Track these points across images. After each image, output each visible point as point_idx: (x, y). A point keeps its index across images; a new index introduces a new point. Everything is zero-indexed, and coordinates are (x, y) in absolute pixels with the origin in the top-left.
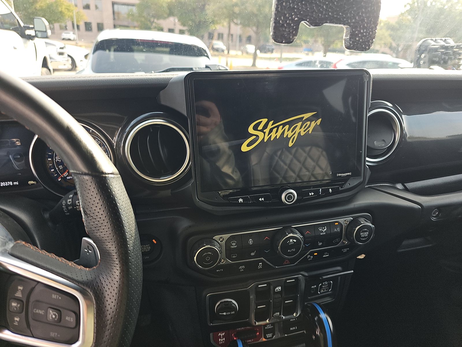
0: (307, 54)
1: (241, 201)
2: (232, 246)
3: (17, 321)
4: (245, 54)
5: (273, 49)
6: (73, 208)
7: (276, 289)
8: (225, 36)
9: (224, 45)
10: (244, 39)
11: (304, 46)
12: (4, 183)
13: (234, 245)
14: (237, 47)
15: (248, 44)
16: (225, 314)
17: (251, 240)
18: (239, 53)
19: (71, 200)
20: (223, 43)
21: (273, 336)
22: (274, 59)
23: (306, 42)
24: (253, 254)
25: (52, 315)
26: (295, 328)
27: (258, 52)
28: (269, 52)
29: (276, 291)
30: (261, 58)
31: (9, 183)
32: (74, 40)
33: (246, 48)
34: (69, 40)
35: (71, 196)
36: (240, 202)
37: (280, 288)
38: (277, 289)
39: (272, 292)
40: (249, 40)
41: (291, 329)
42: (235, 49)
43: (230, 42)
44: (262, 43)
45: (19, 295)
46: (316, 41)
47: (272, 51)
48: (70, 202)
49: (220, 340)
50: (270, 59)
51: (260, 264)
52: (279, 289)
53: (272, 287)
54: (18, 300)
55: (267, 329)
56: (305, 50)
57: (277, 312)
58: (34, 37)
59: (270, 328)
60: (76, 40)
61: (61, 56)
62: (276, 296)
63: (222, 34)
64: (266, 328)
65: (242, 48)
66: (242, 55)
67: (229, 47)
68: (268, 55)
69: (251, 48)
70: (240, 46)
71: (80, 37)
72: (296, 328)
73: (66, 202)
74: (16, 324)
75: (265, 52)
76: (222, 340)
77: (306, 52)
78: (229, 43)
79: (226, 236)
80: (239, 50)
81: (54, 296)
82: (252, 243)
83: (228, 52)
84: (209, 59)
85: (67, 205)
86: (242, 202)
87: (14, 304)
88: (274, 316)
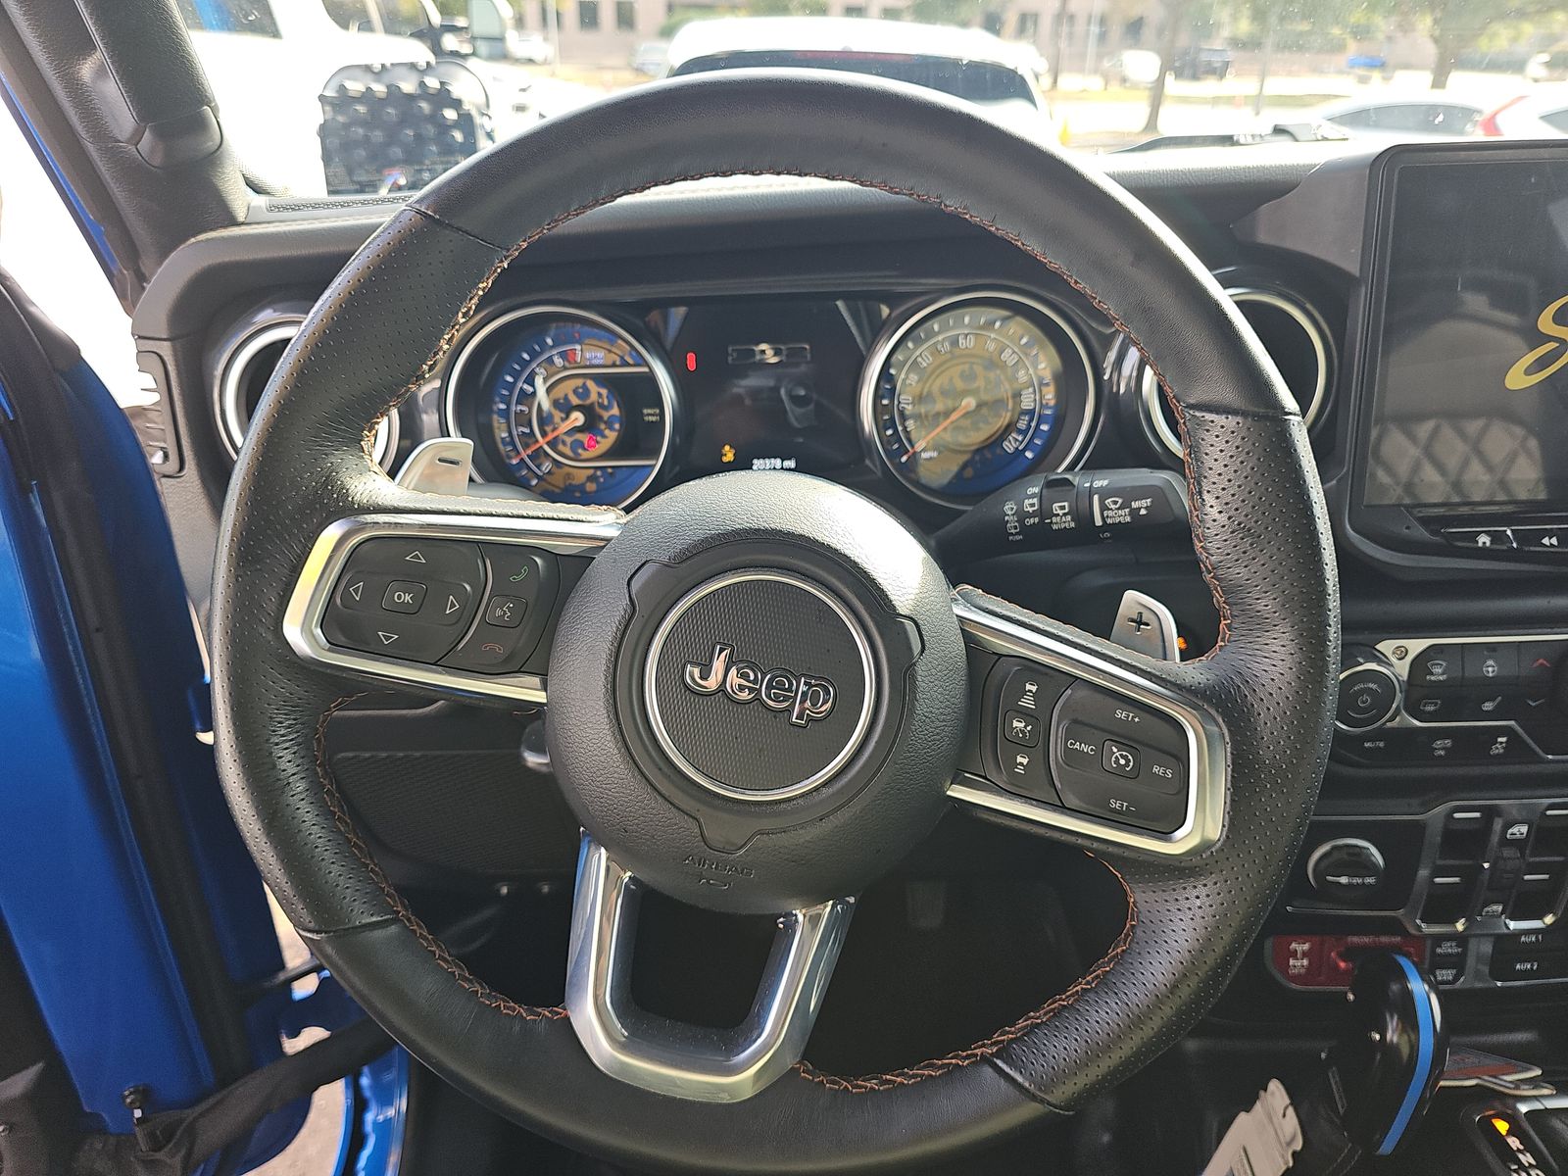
0: (1363, 80)
1: (1484, 543)
2: (1432, 674)
3: (1021, 764)
4: (1115, 88)
5: (1227, 65)
6: (1042, 520)
7: (1510, 831)
8: (1046, 23)
9: (1041, 55)
10: (1116, 31)
11: (1353, 47)
12: (761, 461)
13: (1438, 672)
14: (1090, 62)
15: (1131, 47)
16: (1344, 880)
17: (1490, 662)
18: (1097, 81)
19: (1035, 501)
20: (1039, 48)
21: (1456, 978)
22: (1230, 100)
23: (1361, 33)
24: (1488, 706)
25: (1116, 758)
26: (1532, 965)
27: (1170, 78)
28: (1214, 77)
29: (1508, 836)
30: (1184, 100)
31: (773, 460)
32: (545, 62)
33: (1121, 66)
34: (531, 61)
35: (1036, 490)
36: (1480, 544)
37: (1524, 829)
38: (1515, 830)
39: (1495, 839)
40: (1134, 29)
41: (1518, 967)
42: (1081, 70)
43: (1063, 45)
44: (1183, 40)
45: (1027, 702)
46: (1405, 28)
47: (1219, 72)
48: (1033, 505)
49: (1291, 964)
50: (1216, 101)
51: (1500, 740)
52: (1522, 831)
53: (1498, 824)
54: (1024, 714)
55: (1440, 955)
56: (1353, 65)
57: (1497, 902)
58: (465, 56)
59: (1450, 955)
60: (550, 64)
61: (520, 114)
62: (1507, 852)
63: (1035, 17)
64: (1439, 950)
65: (1106, 64)
66: (1106, 89)
67: (1058, 63)
68: (1209, 86)
69: (1143, 64)
70: (1100, 57)
71: (565, 53)
72: (1535, 968)
73: (1020, 505)
74: (1020, 770)
75: (1195, 77)
76: (1299, 964)
77: (1362, 72)
78: (1059, 50)
79: (1416, 646)
80: (1096, 71)
81: (1121, 714)
82: (1493, 671)
83: (1055, 81)
84: (1035, 105)
85: (1022, 515)
86: (1488, 544)
87: (1018, 724)
88: (1484, 914)
